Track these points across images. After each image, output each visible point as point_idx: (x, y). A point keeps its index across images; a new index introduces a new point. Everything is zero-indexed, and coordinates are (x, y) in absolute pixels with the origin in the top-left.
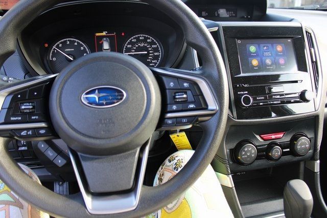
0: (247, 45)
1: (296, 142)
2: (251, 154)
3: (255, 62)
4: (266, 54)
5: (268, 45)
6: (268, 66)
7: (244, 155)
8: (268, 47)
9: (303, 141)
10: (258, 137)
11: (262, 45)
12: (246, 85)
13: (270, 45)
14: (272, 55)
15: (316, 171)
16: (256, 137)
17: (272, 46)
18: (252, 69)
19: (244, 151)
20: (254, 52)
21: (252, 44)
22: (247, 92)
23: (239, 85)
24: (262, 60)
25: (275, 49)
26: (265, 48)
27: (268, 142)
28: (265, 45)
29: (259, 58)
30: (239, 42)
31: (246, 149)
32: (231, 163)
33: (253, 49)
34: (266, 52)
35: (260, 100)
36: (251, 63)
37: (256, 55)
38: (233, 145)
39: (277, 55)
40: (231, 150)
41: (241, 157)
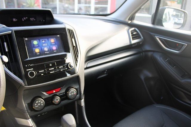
0: (32, 41)
1: (68, 93)
2: (41, 104)
3: (37, 50)
4: (44, 45)
5: (45, 39)
6: (46, 52)
7: (36, 106)
8: (45, 40)
9: (72, 91)
10: (45, 93)
11: (41, 40)
12: (32, 65)
13: (46, 40)
14: (48, 45)
15: (82, 105)
16: (43, 94)
17: (48, 40)
18: (36, 55)
19: (36, 103)
20: (36, 44)
21: (35, 40)
22: (32, 69)
23: (27, 65)
24: (41, 49)
25: (50, 42)
26: (43, 41)
27: (52, 95)
28: (43, 39)
29: (40, 48)
30: (26, 39)
31: (37, 102)
32: (29, 111)
33: (35, 42)
35: (41, 72)
36: (35, 51)
37: (38, 46)
38: (29, 101)
39: (52, 45)
40: (28, 104)
41: (35, 107)
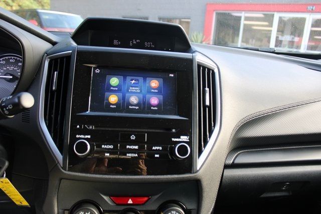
3: (113, 99)
4: (132, 89)
5: (138, 78)
6: (132, 105)
8: (138, 80)
9: (174, 213)
10: (107, 199)
11: (128, 78)
12: (91, 127)
13: (141, 79)
17: (145, 80)
20: (116, 85)
21: (115, 75)
23: (80, 126)
24: (124, 98)
25: (147, 85)
26: (133, 82)
27: (122, 208)
28: (134, 78)
29: (121, 95)
30: (97, 71)
33: (114, 81)
34: (132, 87)
35: (106, 149)
36: (108, 100)
37: (118, 90)
38: (68, 205)
39: (149, 92)
